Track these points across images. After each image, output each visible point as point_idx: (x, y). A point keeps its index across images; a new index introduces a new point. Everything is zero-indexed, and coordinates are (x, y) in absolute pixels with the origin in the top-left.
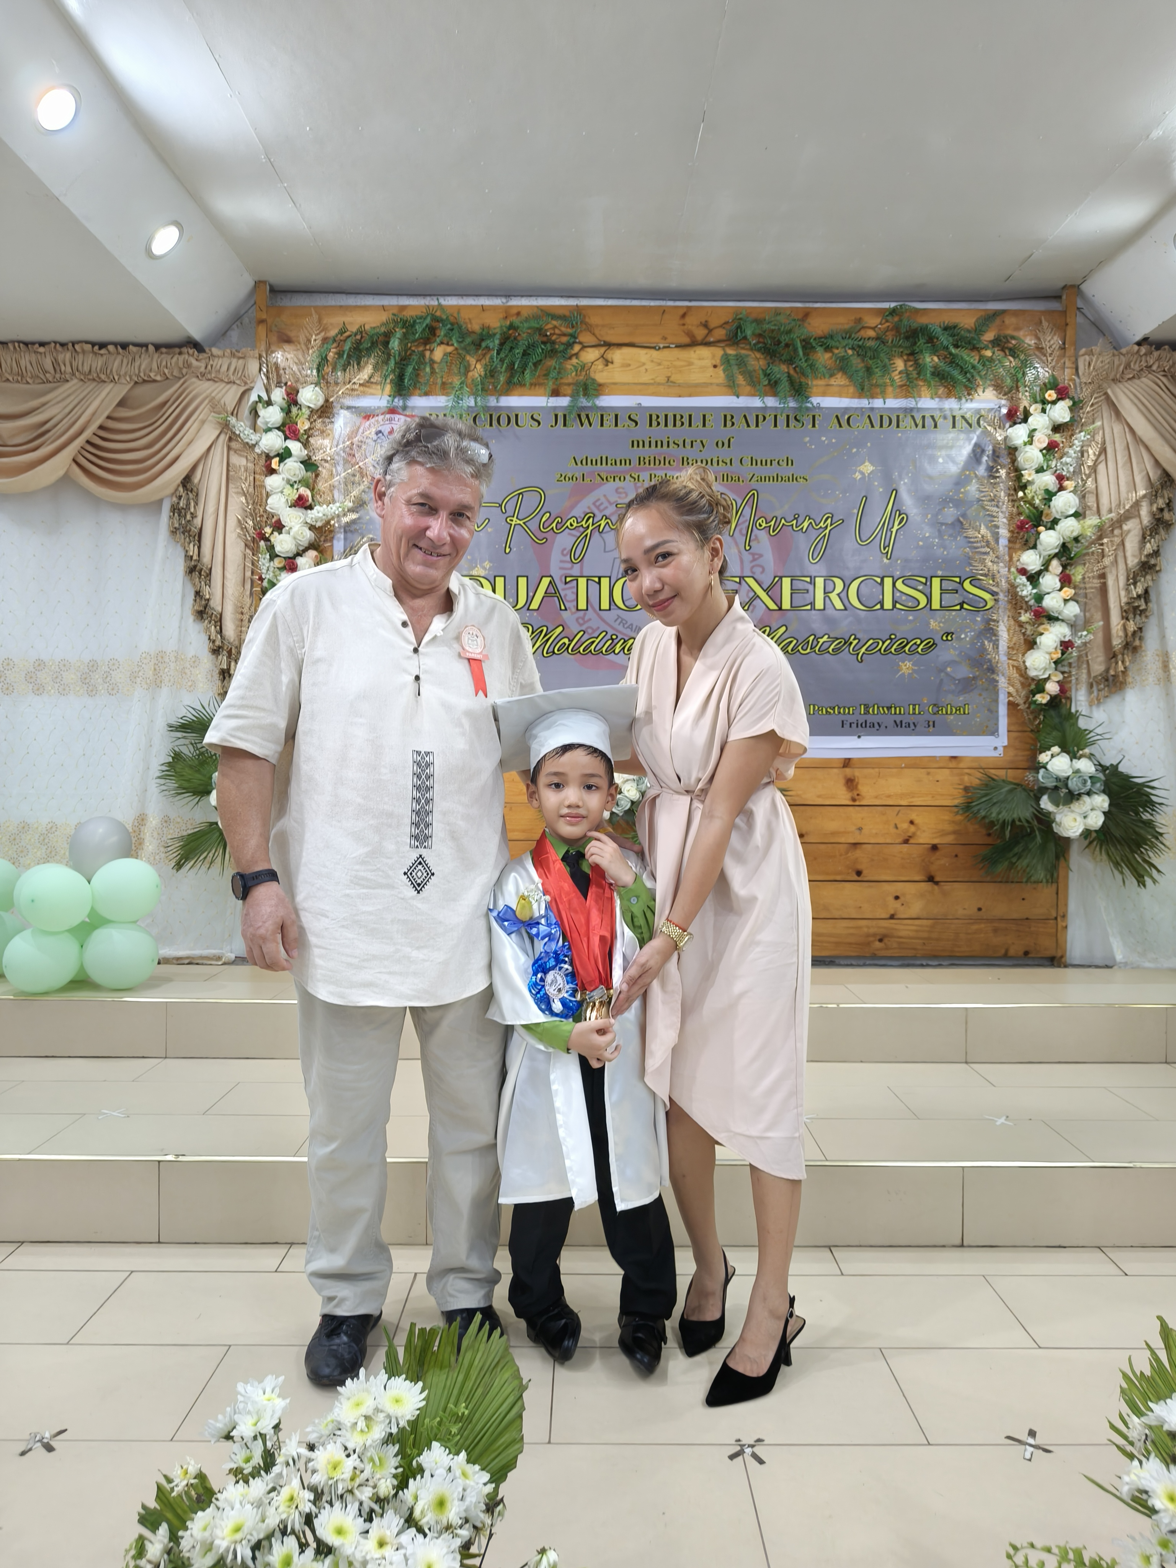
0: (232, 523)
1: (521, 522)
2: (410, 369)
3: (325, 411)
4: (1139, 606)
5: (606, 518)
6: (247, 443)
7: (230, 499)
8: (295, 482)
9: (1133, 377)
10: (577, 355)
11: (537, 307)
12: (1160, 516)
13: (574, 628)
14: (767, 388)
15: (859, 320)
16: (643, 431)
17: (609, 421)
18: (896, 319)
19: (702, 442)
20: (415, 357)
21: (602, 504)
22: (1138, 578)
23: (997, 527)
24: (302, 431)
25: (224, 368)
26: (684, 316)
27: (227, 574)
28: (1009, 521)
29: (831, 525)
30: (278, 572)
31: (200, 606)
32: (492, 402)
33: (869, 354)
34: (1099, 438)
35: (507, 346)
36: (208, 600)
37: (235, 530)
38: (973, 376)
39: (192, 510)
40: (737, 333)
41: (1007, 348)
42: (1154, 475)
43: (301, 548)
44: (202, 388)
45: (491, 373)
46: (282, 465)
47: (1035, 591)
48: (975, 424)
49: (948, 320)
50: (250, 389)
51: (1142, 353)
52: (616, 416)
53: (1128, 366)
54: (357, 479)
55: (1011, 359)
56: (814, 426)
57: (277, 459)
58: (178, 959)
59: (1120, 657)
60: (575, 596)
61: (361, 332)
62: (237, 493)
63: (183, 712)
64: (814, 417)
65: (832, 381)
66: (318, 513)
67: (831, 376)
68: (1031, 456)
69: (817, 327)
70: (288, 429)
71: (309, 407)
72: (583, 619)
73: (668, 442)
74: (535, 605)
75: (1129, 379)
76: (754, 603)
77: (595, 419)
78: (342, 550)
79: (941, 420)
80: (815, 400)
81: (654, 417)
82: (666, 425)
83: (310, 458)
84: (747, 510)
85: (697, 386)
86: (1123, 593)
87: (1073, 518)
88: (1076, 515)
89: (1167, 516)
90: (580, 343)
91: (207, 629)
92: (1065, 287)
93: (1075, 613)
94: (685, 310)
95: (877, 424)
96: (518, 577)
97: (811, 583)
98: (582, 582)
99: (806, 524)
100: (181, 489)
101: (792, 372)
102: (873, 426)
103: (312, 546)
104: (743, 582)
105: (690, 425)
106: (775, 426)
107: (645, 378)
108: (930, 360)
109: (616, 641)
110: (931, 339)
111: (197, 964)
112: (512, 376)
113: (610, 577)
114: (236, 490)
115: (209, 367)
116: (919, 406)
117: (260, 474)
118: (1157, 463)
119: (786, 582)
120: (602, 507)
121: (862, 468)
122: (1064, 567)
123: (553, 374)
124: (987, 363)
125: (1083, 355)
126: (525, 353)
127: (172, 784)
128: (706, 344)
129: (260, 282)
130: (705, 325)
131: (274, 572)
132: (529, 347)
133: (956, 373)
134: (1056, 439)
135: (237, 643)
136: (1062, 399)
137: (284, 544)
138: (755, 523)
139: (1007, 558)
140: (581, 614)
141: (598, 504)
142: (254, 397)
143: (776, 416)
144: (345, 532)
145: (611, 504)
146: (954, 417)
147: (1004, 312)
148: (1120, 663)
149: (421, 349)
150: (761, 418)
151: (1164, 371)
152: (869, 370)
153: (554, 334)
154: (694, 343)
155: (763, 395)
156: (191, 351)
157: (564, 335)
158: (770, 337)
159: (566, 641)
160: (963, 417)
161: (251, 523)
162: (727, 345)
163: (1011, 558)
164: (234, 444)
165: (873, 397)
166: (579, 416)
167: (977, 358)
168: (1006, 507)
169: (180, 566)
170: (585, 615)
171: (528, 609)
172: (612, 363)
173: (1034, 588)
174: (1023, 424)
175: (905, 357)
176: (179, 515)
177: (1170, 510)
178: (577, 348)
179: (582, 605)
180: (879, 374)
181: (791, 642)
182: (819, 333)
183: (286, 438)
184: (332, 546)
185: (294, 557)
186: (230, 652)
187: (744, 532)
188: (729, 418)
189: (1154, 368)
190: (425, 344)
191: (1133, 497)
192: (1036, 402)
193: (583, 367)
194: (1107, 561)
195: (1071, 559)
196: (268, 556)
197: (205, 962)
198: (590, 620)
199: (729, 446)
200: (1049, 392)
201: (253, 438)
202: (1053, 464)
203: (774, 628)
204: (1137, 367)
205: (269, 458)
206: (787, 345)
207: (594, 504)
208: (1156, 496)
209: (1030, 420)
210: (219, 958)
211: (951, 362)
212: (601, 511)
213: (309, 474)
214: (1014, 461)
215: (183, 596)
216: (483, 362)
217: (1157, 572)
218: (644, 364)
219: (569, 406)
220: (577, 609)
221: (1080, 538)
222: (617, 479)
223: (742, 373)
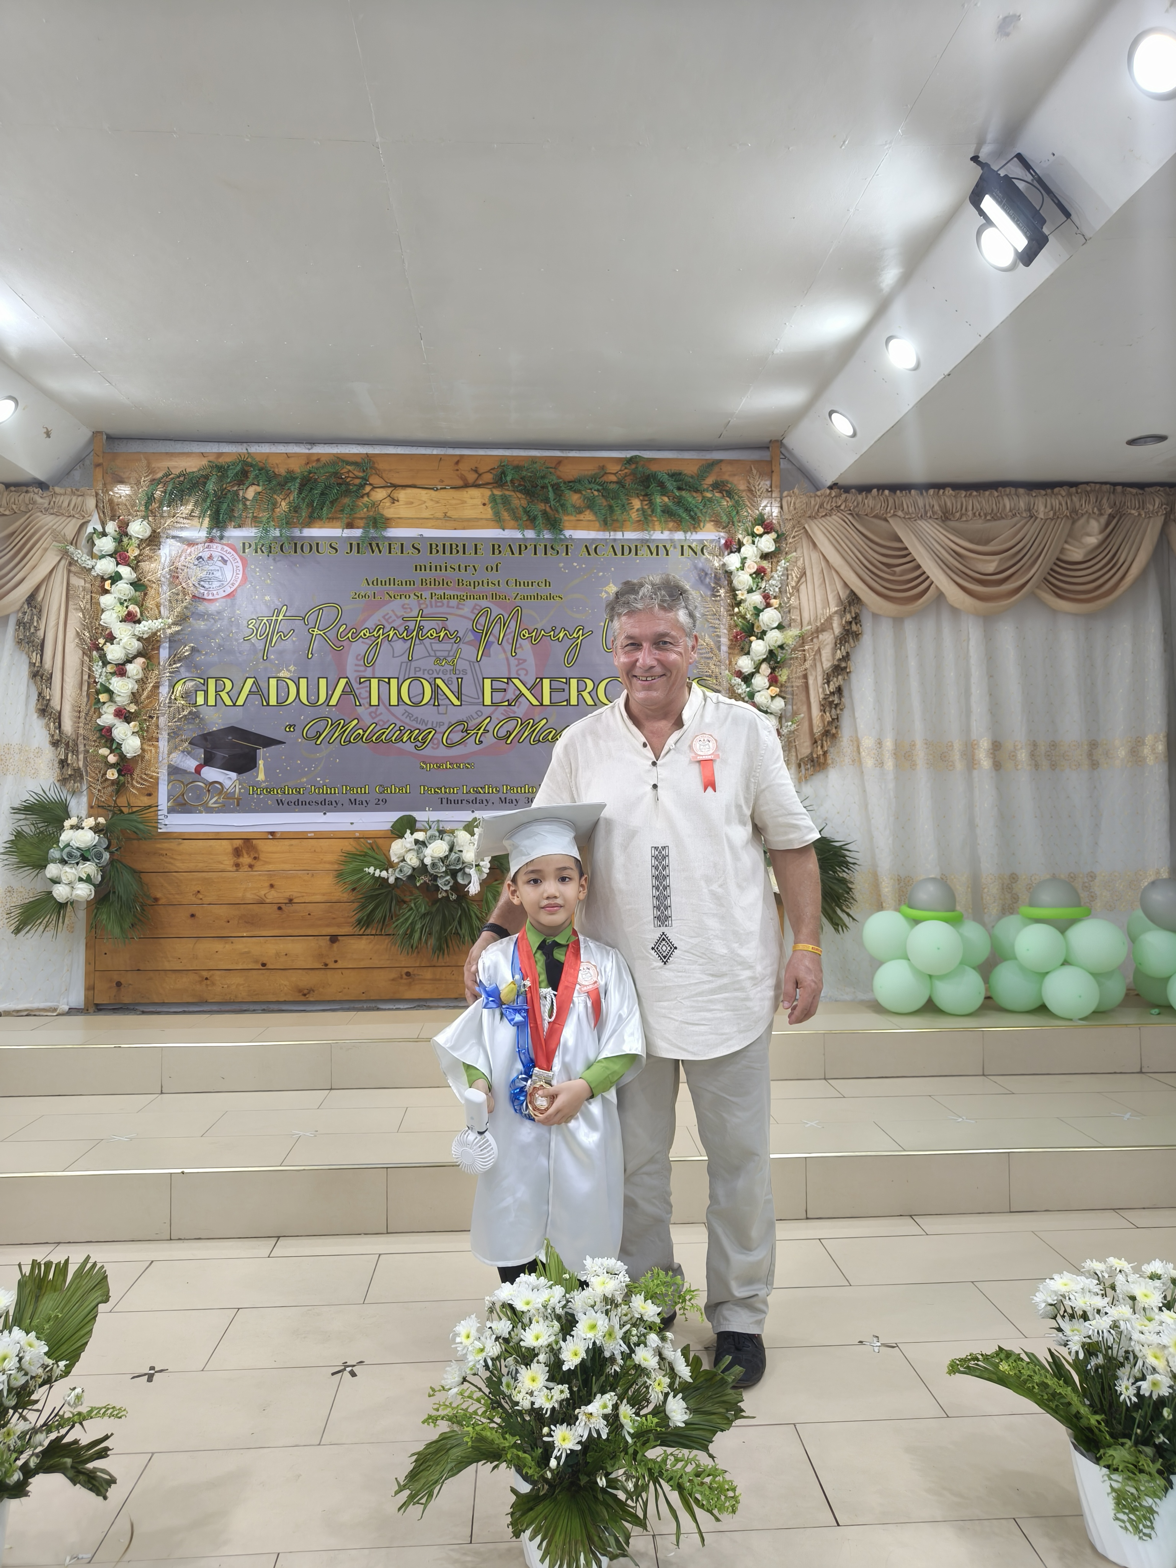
0: (71, 634)
1: (321, 633)
2: (225, 506)
3: (153, 540)
4: (833, 701)
5: (394, 629)
6: (85, 567)
7: (69, 614)
8: (125, 600)
9: (826, 515)
10: (368, 494)
11: (333, 454)
12: (849, 628)
13: (367, 720)
14: (528, 523)
15: (603, 468)
16: (425, 558)
17: (396, 548)
18: (633, 466)
19: (474, 566)
20: (229, 496)
21: (391, 617)
22: (831, 678)
23: (719, 636)
24: (132, 558)
25: (66, 504)
26: (457, 463)
27: (66, 678)
28: (729, 631)
29: (583, 635)
30: (110, 676)
31: (42, 705)
32: (296, 533)
33: (611, 495)
34: (800, 563)
35: (307, 488)
36: (49, 700)
37: (74, 641)
38: (696, 514)
39: (35, 624)
40: (501, 478)
41: (724, 490)
42: (843, 596)
43: (131, 656)
44: (48, 521)
45: (296, 509)
46: (113, 586)
47: (748, 689)
48: (699, 552)
49: (675, 468)
50: (86, 523)
51: (833, 496)
52: (402, 545)
53: (821, 506)
54: (180, 597)
55: (728, 499)
56: (567, 554)
57: (110, 581)
58: (18, 1011)
59: (819, 743)
60: (368, 694)
61: (184, 475)
62: (76, 609)
63: (26, 797)
64: (567, 546)
65: (581, 517)
66: (145, 627)
67: (580, 513)
68: (743, 580)
69: (569, 472)
70: (119, 555)
71: (138, 538)
72: (375, 712)
73: (446, 566)
74: (333, 702)
75: (822, 516)
76: (520, 700)
77: (384, 548)
78: (167, 657)
79: (672, 549)
80: (568, 533)
81: (434, 546)
82: (444, 553)
83: (140, 580)
84: (513, 623)
85: (469, 520)
86: (821, 690)
87: (776, 630)
88: (780, 627)
89: (854, 627)
90: (370, 484)
91: (48, 725)
92: (771, 441)
93: (781, 708)
94: (458, 458)
95: (619, 552)
96: (319, 678)
97: (566, 683)
98: (374, 682)
99: (561, 635)
100: (26, 606)
101: (548, 509)
102: (616, 554)
103: (139, 654)
104: (510, 683)
105: (464, 553)
106: (535, 554)
107: (426, 514)
108: (660, 500)
109: (403, 732)
110: (662, 485)
111: (35, 1015)
112: (312, 512)
113: (398, 678)
114: (75, 607)
115: (52, 503)
116: (653, 538)
117: (96, 593)
118: (846, 585)
119: (546, 682)
120: (390, 621)
121: (607, 589)
122: (773, 669)
123: (347, 510)
124: (708, 503)
125: (786, 496)
126: (322, 494)
127: (14, 859)
128: (476, 486)
129: (98, 432)
130: (476, 471)
131: (106, 676)
132: (326, 487)
133: (681, 512)
134: (764, 565)
135: (74, 736)
136: (768, 533)
137: (114, 653)
138: (519, 634)
139: (727, 662)
140: (373, 709)
141: (387, 617)
142: (90, 529)
143: (535, 546)
144: (170, 641)
145: (398, 617)
146: (682, 547)
147: (721, 461)
148: (819, 747)
149: (235, 488)
150: (523, 547)
151: (850, 510)
152: (611, 507)
153: (348, 477)
154: (466, 486)
155: (522, 528)
156: (36, 490)
157: (357, 478)
158: (529, 481)
159: (361, 731)
160: (690, 547)
161: (88, 634)
162: (494, 487)
163: (730, 662)
164: (73, 568)
165: (615, 531)
166: (370, 544)
167: (700, 499)
168: (726, 619)
169: (24, 671)
170: (377, 710)
171: (328, 705)
172: (398, 501)
173: (748, 686)
174: (737, 553)
175: (641, 498)
176: (24, 629)
177: (856, 624)
178: (368, 488)
179: (374, 701)
180: (619, 512)
181: (551, 732)
182: (570, 478)
183: (118, 564)
184: (159, 653)
185: (124, 664)
186: (67, 745)
187: (511, 641)
188: (496, 547)
189: (842, 507)
190: (239, 485)
191: (827, 613)
192: (749, 535)
193: (373, 504)
194: (808, 664)
195: (778, 662)
196: (100, 663)
197: (42, 1013)
198: (381, 714)
199: (497, 571)
200: (757, 527)
201: (90, 563)
202: (763, 585)
203: (537, 721)
204: (829, 507)
205: (103, 580)
206: (543, 487)
207: (384, 617)
208: (844, 611)
209: (743, 549)
210: (55, 1010)
211: (679, 502)
212: (389, 623)
213: (138, 593)
214: (730, 582)
215: (28, 697)
216: (287, 500)
217: (848, 673)
218: (425, 502)
219: (361, 536)
220: (370, 705)
221: (784, 646)
222: (403, 597)
223: (507, 510)
